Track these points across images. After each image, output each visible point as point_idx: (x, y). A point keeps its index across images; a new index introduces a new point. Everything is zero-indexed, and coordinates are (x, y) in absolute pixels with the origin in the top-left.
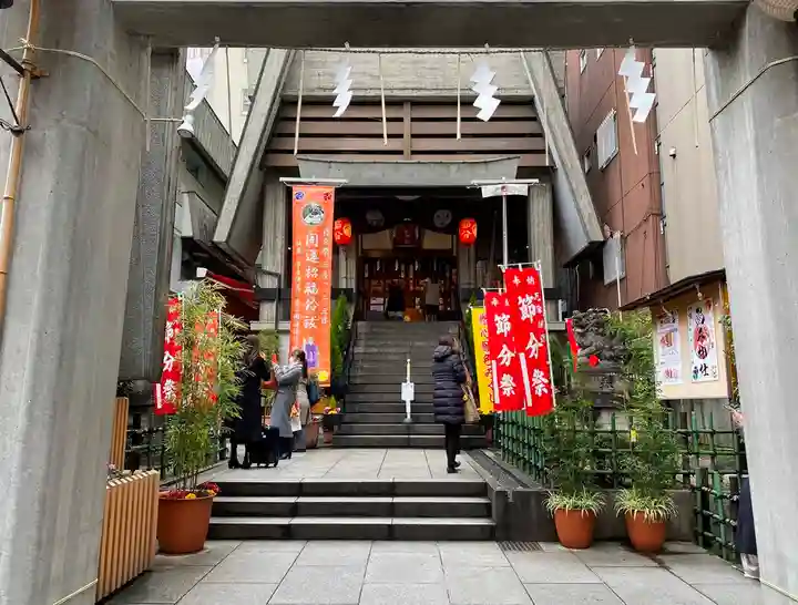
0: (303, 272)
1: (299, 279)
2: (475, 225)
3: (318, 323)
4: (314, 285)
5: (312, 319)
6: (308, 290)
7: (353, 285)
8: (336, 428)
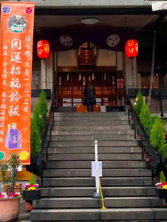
0: (9, 70)
1: (6, 75)
2: (137, 44)
3: (21, 111)
4: (17, 80)
5: (16, 109)
6: (12, 84)
7: (50, 87)
8: (34, 202)
